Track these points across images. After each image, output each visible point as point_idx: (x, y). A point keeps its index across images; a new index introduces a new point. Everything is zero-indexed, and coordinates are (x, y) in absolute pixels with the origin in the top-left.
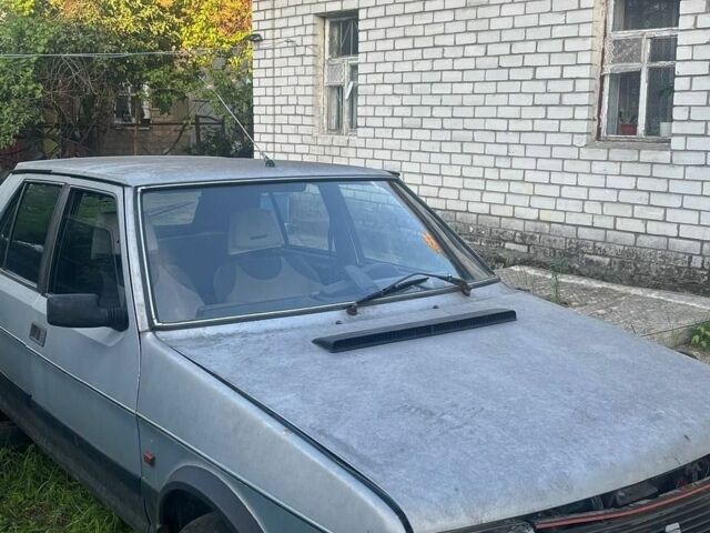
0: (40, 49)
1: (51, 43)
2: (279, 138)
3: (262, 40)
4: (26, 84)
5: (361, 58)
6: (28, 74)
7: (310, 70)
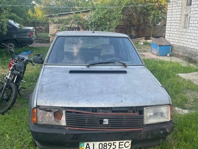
0: (123, 6)
1: (127, 4)
2: (172, 30)
3: (170, 2)
4: (119, 15)
5: (192, 6)
6: (120, 12)
7: (180, 10)
